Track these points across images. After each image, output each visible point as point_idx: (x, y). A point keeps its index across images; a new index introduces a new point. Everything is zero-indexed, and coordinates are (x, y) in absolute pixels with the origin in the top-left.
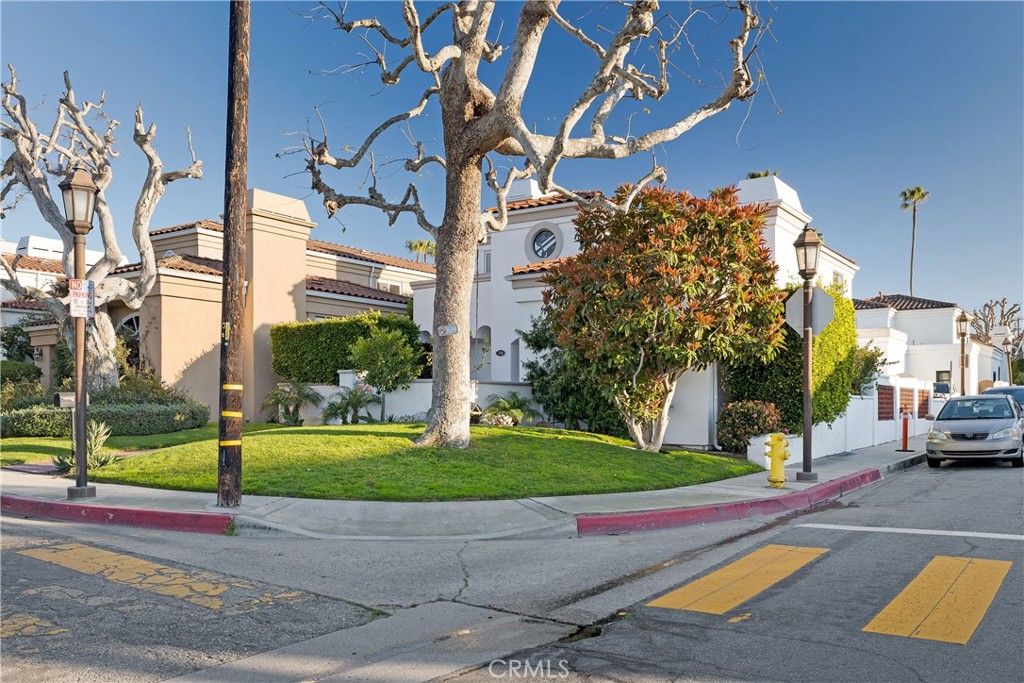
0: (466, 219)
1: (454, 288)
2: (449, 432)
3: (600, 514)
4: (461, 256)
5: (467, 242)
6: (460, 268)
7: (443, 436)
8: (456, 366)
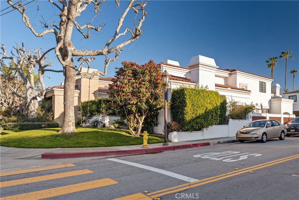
0: (68, 74)
1: (66, 92)
2: (65, 130)
3: (53, 153)
4: (67, 83)
5: (69, 79)
6: (67, 87)
7: (63, 131)
8: (67, 112)
